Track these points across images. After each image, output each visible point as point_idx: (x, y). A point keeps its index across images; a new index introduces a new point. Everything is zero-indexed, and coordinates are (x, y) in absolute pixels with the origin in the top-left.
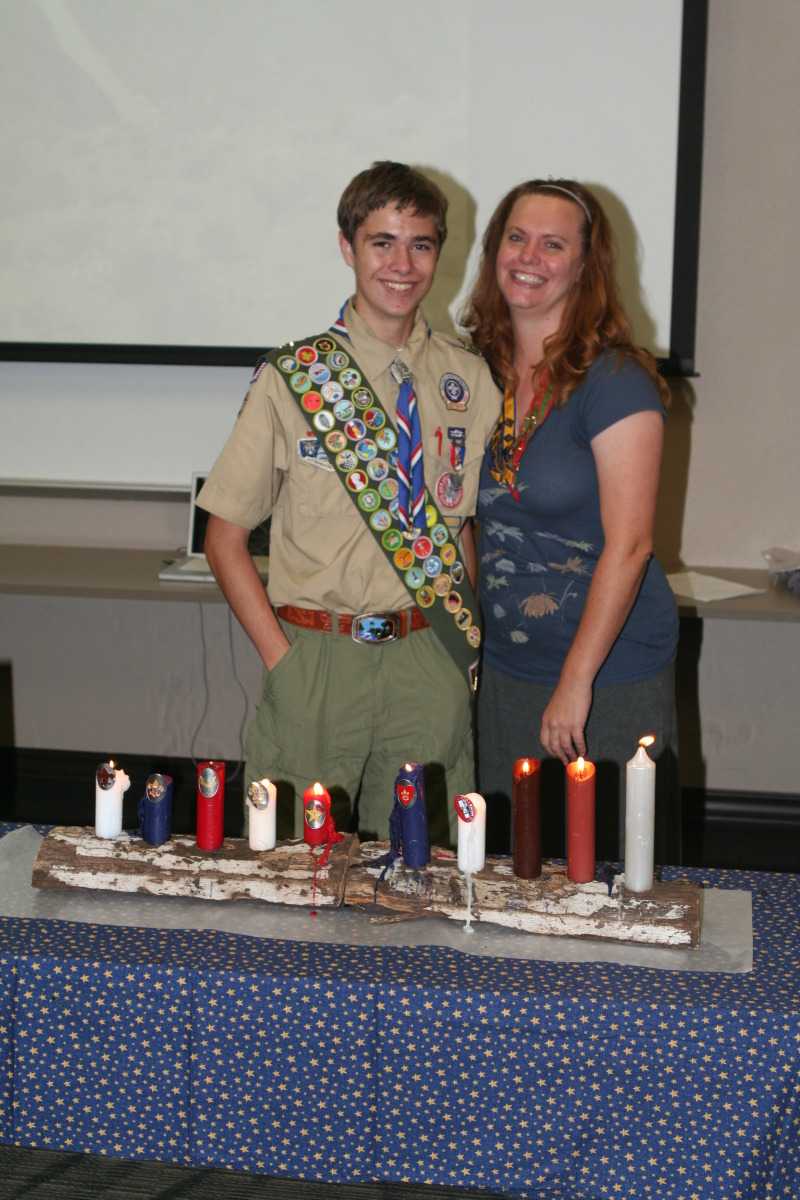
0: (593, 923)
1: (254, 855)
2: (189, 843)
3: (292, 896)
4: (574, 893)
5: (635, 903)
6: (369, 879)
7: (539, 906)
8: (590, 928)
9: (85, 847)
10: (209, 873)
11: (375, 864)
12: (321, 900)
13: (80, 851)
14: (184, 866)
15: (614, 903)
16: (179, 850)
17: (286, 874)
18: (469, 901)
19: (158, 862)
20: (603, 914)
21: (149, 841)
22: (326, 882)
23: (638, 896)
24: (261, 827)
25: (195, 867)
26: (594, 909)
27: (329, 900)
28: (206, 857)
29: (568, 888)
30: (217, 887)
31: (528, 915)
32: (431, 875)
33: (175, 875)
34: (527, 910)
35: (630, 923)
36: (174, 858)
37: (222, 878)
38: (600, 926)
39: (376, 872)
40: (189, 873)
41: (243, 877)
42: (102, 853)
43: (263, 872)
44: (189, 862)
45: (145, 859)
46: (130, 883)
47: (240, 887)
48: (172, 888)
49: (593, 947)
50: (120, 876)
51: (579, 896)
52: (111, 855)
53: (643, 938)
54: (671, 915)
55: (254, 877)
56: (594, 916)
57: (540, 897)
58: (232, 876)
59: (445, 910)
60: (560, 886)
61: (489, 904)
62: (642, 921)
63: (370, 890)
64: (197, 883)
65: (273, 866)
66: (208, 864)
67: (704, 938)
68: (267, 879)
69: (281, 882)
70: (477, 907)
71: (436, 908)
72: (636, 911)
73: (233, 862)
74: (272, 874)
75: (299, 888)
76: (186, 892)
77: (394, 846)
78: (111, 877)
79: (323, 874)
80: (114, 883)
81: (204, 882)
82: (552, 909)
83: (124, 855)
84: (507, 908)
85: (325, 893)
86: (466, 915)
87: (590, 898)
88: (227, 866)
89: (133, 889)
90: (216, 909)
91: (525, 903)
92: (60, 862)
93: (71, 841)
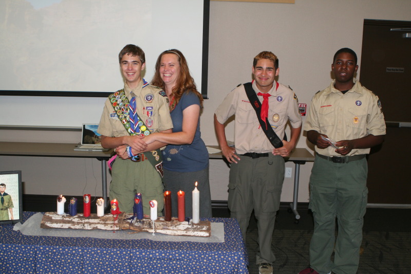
0: (185, 232)
1: (98, 218)
2: (82, 215)
3: (108, 228)
4: (180, 224)
5: (195, 226)
6: (128, 223)
7: (171, 228)
8: (184, 233)
10: (87, 223)
11: (130, 219)
12: (116, 228)
13: (53, 218)
14: (80, 221)
15: (190, 227)
16: (79, 217)
17: (107, 222)
18: (154, 227)
19: (74, 220)
20: (187, 229)
21: (71, 215)
22: (117, 224)
23: (196, 224)
24: (100, 210)
25: (83, 221)
26: (185, 228)
27: (118, 228)
28: (86, 218)
29: (178, 223)
30: (89, 226)
31: (168, 230)
32: (144, 221)
33: (78, 223)
34: (168, 229)
35: (194, 231)
36: (78, 219)
37: (90, 224)
38: (186, 232)
39: (130, 221)
40: (82, 223)
41: (96, 223)
42: (59, 219)
43: (101, 222)
45: (70, 220)
46: (66, 226)
47: (95, 226)
48: (77, 227)
49: (185, 237)
50: (64, 224)
51: (181, 225)
52: (61, 219)
53: (197, 235)
54: (204, 229)
55: (98, 223)
56: (185, 230)
57: (171, 226)
58: (93, 223)
59: (147, 230)
60: (176, 223)
61: (158, 228)
62: (197, 231)
63: (128, 226)
64: (84, 225)
65: (103, 220)
66: (87, 220)
67: (211, 235)
68: (102, 224)
69: (105, 224)
70: (156, 229)
71: (145, 229)
72: (195, 228)
74: (103, 222)
75: (110, 226)
76: (81, 228)
77: (134, 214)
78: (61, 224)
79: (116, 222)
80: (62, 226)
81: (86, 225)
82: (175, 228)
83: (65, 219)
84: (163, 229)
85: (117, 227)
86: (153, 231)
87: (184, 225)
88: (92, 221)
89: (67, 227)
90: (89, 232)
91: (168, 227)
92: (48, 221)
93: (51, 216)
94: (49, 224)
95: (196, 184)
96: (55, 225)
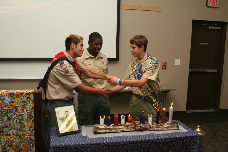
0: (167, 128)
1: (123, 125)
3: (129, 130)
4: (164, 125)
5: (171, 125)
6: (139, 126)
7: (160, 127)
9: (100, 127)
11: (139, 124)
12: (133, 130)
13: (100, 128)
14: (114, 128)
15: (169, 125)
16: (113, 126)
17: (128, 127)
18: (152, 127)
19: (111, 128)
20: (168, 127)
21: (109, 125)
24: (123, 121)
25: (116, 128)
26: (167, 126)
27: (134, 130)
28: (117, 126)
29: (163, 124)
30: (119, 130)
32: (146, 125)
34: (159, 128)
35: (171, 128)
36: (113, 127)
37: (120, 129)
39: (139, 125)
40: (115, 129)
41: (123, 128)
42: (103, 127)
43: (125, 127)
44: (115, 127)
45: (109, 127)
47: (122, 130)
49: (168, 131)
50: (106, 130)
52: (104, 127)
53: (173, 129)
54: (176, 126)
55: (124, 128)
56: (167, 127)
57: (160, 126)
58: (121, 128)
59: (149, 129)
61: (154, 127)
62: (173, 127)
63: (139, 128)
64: (117, 130)
65: (126, 126)
66: (118, 127)
68: (126, 128)
69: (128, 128)
71: (148, 129)
72: (171, 126)
73: (121, 126)
74: (126, 127)
76: (115, 131)
78: (105, 130)
79: (133, 126)
81: (118, 130)
82: (162, 127)
83: (106, 127)
84: (157, 128)
85: (133, 129)
86: (152, 129)
88: (120, 127)
89: (108, 132)
90: (120, 133)
91: (159, 127)
92: (98, 129)
93: (98, 126)
94: (98, 131)
95: (172, 104)
96: (102, 131)
